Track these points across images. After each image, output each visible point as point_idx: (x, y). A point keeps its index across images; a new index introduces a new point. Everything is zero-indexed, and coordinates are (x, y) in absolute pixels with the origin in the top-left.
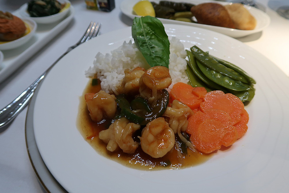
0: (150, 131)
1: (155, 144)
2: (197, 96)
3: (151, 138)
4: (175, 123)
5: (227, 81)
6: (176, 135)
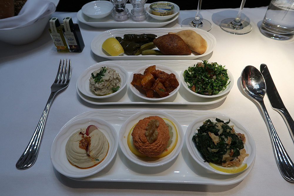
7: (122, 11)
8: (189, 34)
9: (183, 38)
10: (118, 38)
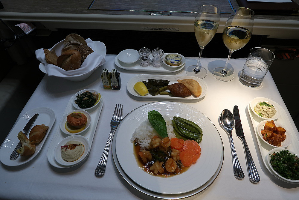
0: (168, 164)
1: (171, 167)
2: (181, 143)
3: (169, 166)
4: (175, 158)
5: (191, 134)
6: (176, 162)
7: (146, 60)
8: (190, 82)
9: (187, 85)
10: (144, 82)
